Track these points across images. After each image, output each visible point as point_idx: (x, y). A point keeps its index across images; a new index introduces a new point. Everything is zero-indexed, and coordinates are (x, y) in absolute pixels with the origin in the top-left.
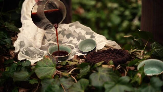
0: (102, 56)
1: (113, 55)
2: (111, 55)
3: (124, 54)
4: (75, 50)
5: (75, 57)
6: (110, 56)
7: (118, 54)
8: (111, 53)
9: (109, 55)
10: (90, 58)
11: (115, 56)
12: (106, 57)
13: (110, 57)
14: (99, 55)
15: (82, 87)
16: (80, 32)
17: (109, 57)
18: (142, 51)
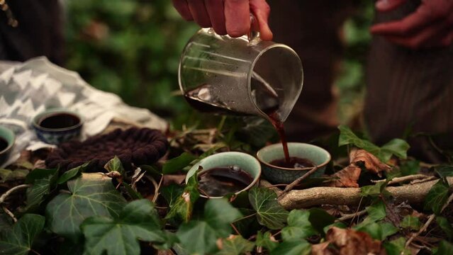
0: (96, 149)
1: (125, 145)
2: (120, 146)
3: (154, 138)
4: (27, 137)
5: (24, 155)
6: (116, 148)
7: (138, 142)
8: (120, 141)
9: (116, 145)
10: (60, 157)
11: (131, 146)
12: (107, 150)
13: (117, 150)
14: (86, 149)
15: (25, 237)
16: (42, 87)
17: (113, 151)
18: (212, 132)
